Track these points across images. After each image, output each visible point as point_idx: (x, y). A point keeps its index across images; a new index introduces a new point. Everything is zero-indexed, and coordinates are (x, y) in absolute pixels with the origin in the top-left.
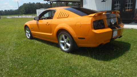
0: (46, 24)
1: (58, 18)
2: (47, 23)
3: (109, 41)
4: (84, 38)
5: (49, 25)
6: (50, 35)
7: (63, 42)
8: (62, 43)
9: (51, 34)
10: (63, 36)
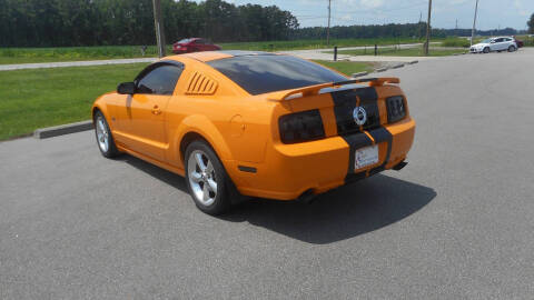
0: (153, 112)
1: (187, 94)
2: (156, 107)
3: (342, 183)
4: (253, 170)
5: (160, 113)
6: (163, 150)
7: (198, 176)
8: (196, 181)
9: (166, 147)
10: (198, 157)
